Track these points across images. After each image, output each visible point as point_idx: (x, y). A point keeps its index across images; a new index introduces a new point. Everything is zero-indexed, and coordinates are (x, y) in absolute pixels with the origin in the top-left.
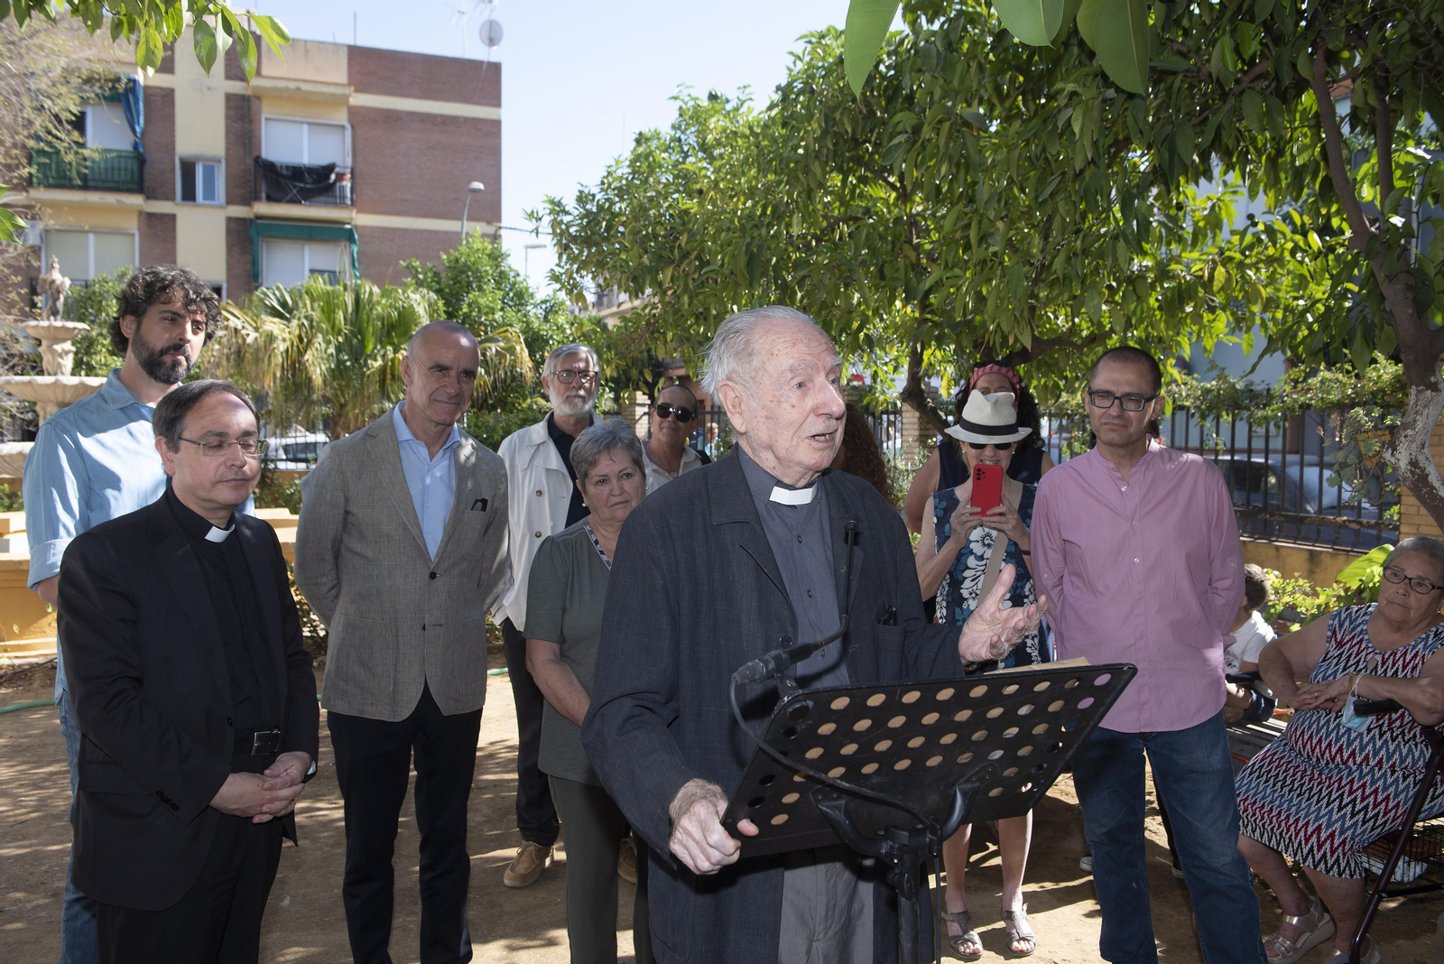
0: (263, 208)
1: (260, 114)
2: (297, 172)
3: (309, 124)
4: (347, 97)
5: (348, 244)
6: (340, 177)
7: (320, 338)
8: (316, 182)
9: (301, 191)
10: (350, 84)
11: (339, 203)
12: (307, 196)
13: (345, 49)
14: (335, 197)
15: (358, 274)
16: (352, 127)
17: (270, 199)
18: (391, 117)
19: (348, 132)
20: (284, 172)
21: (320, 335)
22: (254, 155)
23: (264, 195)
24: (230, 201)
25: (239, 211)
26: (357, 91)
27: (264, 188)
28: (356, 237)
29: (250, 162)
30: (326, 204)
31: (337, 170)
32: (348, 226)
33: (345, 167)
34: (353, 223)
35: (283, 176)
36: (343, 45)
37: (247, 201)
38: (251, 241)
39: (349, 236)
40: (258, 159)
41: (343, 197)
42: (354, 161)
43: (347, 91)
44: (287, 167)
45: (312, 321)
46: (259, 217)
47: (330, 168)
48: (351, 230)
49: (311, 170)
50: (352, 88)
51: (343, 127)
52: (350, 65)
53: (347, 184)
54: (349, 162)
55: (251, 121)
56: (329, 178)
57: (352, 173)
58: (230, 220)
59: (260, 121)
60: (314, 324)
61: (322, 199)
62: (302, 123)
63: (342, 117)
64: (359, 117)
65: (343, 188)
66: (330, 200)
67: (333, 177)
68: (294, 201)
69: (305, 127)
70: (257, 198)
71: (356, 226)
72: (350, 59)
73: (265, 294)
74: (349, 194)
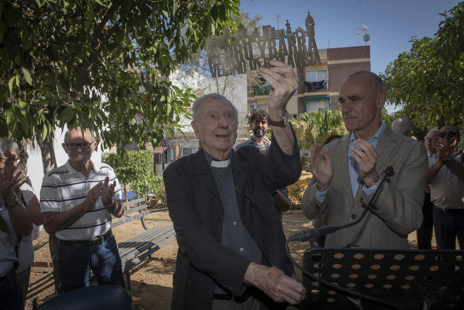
0: (306, 94)
1: (305, 70)
2: (315, 84)
3: (317, 71)
4: (327, 62)
5: (328, 101)
6: (326, 83)
7: (315, 126)
8: (320, 85)
9: (316, 88)
10: (328, 59)
11: (326, 90)
12: (317, 90)
13: (326, 50)
14: (324, 89)
15: (331, 108)
16: (329, 70)
17: (308, 91)
18: (339, 66)
19: (328, 71)
20: (311, 84)
21: (315, 125)
22: (304, 81)
23: (307, 91)
24: (298, 93)
25: (301, 96)
26: (329, 60)
27: (306, 89)
28: (330, 99)
29: (303, 83)
30: (322, 91)
31: (325, 82)
32: (328, 96)
33: (327, 81)
34: (329, 95)
35: (311, 85)
36: (326, 49)
37: (302, 93)
38: (304, 102)
39: (328, 99)
40: (305, 82)
41: (326, 89)
42: (329, 79)
43: (327, 61)
44: (312, 83)
45: (313, 121)
46: (305, 97)
47: (323, 81)
48: (329, 97)
49: (318, 83)
50: (328, 60)
51: (326, 70)
52: (328, 54)
53: (327, 85)
54: (328, 79)
55: (303, 73)
56: (322, 84)
57: (329, 82)
58: (298, 98)
59: (305, 72)
60: (314, 122)
61: (321, 90)
62: (316, 71)
63: (326, 68)
64: (330, 67)
65: (326, 86)
66: (323, 90)
67: (324, 84)
68: (314, 91)
69: (317, 72)
70: (305, 92)
71: (330, 96)
72: (328, 52)
73: (302, 115)
74: (328, 88)
